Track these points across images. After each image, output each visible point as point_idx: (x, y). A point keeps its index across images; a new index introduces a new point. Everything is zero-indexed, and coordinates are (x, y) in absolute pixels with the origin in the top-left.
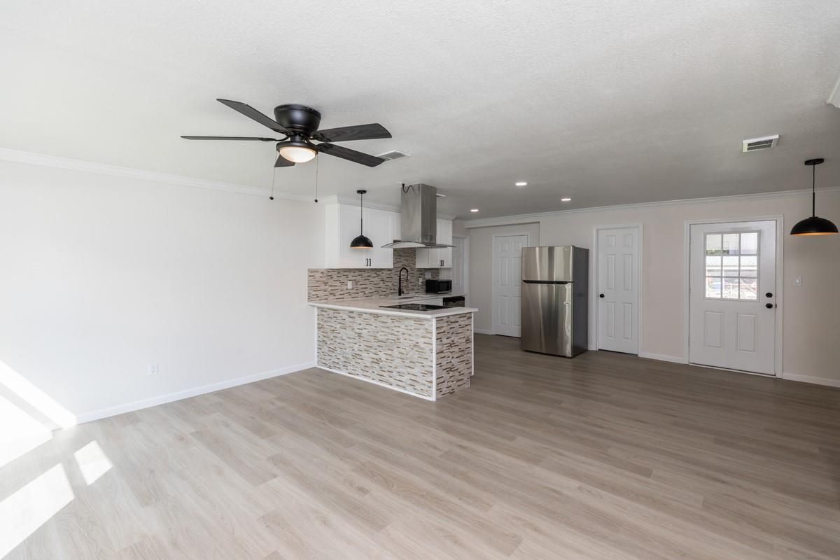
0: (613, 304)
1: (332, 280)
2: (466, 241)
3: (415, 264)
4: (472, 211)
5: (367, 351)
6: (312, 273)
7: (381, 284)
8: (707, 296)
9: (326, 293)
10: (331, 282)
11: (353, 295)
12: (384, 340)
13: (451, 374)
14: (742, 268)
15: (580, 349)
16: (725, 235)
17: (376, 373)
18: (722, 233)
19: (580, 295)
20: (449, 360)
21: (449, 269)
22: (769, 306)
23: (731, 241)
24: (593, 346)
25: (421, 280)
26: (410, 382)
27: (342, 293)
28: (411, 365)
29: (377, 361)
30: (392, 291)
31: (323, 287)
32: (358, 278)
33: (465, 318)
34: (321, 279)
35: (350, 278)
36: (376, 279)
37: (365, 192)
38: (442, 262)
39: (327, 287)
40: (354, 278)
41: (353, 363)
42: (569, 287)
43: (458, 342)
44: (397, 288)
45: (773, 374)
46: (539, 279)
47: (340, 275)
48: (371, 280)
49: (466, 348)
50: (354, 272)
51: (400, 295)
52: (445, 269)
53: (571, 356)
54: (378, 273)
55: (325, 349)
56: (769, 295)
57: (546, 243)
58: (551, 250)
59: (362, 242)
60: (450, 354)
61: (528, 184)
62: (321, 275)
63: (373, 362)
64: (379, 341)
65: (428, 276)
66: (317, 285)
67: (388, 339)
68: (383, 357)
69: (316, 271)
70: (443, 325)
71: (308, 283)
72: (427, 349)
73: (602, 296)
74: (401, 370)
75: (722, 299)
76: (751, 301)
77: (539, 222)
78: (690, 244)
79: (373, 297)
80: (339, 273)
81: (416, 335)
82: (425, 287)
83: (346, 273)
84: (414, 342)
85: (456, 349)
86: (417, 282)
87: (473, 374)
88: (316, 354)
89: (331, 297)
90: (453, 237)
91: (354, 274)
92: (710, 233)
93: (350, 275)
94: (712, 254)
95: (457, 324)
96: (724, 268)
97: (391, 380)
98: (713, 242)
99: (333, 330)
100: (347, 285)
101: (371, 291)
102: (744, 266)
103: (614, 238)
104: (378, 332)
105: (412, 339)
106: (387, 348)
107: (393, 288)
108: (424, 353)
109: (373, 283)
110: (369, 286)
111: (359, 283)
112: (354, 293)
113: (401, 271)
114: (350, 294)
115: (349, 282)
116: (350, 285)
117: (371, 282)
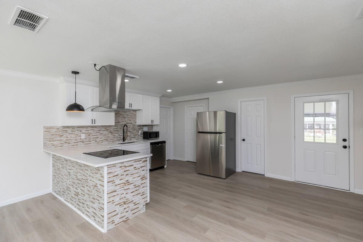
0: (250, 144)
1: (67, 134)
2: (172, 109)
3: (136, 122)
4: (168, 91)
5: (72, 185)
6: (48, 129)
7: (110, 135)
8: (305, 140)
9: (61, 142)
10: (66, 135)
11: (86, 143)
12: (80, 179)
13: (125, 206)
14: (326, 123)
15: (231, 172)
16: (315, 103)
17: (76, 202)
18: (314, 102)
19: (232, 139)
20: (123, 196)
21: (157, 125)
22: (345, 147)
23: (319, 108)
24: (239, 169)
25: (140, 132)
26: (92, 214)
27: (76, 141)
28: (93, 201)
29: (77, 194)
30: (118, 139)
31: (59, 138)
32: (91, 131)
33: (141, 162)
34: (56, 133)
35: (83, 132)
36: (106, 132)
37: (78, 73)
38: (152, 121)
39: (62, 138)
40: (87, 132)
41: (67, 193)
42: (223, 135)
43: (132, 181)
44: (122, 137)
45: (348, 190)
46: (209, 131)
47: (73, 130)
48: (101, 132)
49: (141, 184)
50: (87, 128)
51: (124, 141)
52: (155, 125)
53: (224, 178)
54: (107, 128)
55: (56, 181)
56: (345, 140)
57: (212, 109)
58: (215, 113)
59: (75, 107)
60: (123, 192)
61: (187, 65)
62: (56, 130)
63: (75, 194)
64: (78, 180)
65: (146, 129)
66: (53, 137)
67: (82, 179)
68: (80, 192)
69: (51, 128)
70: (116, 170)
71: (44, 136)
72: (101, 190)
73: (244, 140)
74: (88, 203)
75: (314, 142)
76: (333, 144)
77: (208, 98)
78: (295, 109)
79: (103, 143)
81: (96, 177)
82: (142, 135)
83: (79, 129)
84: (95, 183)
85: (131, 186)
86: (137, 133)
87: (148, 201)
88: (51, 184)
89: (67, 145)
90: (160, 107)
92: (307, 102)
93: (84, 130)
94: (308, 115)
95: (132, 167)
96: (315, 123)
97: (83, 209)
98: (308, 108)
99: (59, 169)
100: (80, 136)
101: (100, 139)
102: (327, 122)
103: (250, 106)
104: (77, 173)
105: (94, 180)
106: (82, 185)
107: (119, 137)
108: (100, 192)
109: (103, 135)
110: (100, 137)
111: (91, 135)
112: (86, 141)
113: (124, 127)
114: (83, 142)
115: (82, 134)
116: (83, 136)
117: (101, 134)
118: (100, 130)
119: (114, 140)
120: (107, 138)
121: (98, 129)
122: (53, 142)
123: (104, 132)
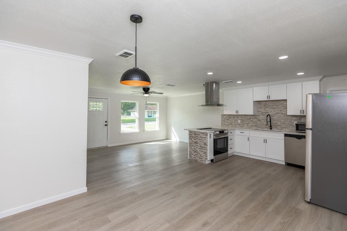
9: (228, 123)
10: (230, 120)
11: (241, 126)
13: (196, 153)
20: (195, 148)
25: (295, 123)
27: (235, 124)
31: (227, 121)
32: (244, 119)
33: (204, 135)
34: (226, 118)
35: (239, 118)
36: (255, 120)
38: (302, 111)
39: (228, 121)
40: (241, 119)
44: (269, 126)
48: (251, 120)
50: (242, 116)
60: (195, 146)
66: (225, 120)
69: (224, 115)
71: (221, 119)
80: (234, 116)
83: (237, 116)
85: (199, 145)
89: (231, 125)
91: (241, 117)
95: (199, 136)
100: (238, 121)
101: (251, 125)
109: (253, 121)
110: (251, 123)
111: (244, 121)
112: (241, 125)
113: (267, 116)
114: (239, 125)
115: (239, 120)
116: (239, 121)
117: (251, 121)
118: (251, 118)
119: (263, 127)
120: (256, 125)
121: (249, 117)
122: (225, 123)
123: (254, 120)
